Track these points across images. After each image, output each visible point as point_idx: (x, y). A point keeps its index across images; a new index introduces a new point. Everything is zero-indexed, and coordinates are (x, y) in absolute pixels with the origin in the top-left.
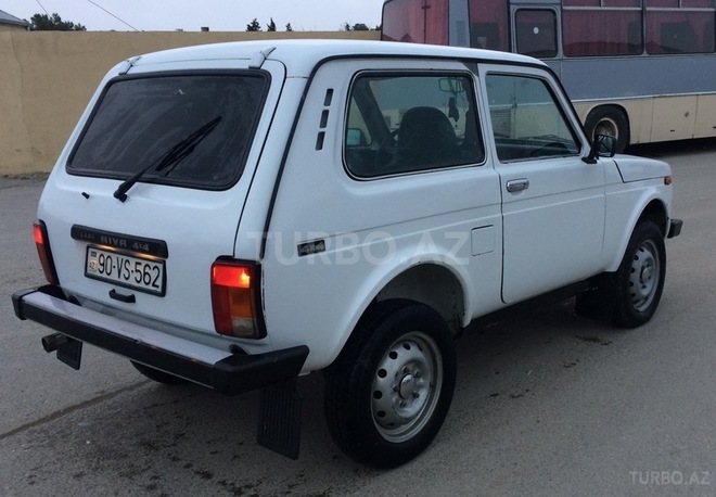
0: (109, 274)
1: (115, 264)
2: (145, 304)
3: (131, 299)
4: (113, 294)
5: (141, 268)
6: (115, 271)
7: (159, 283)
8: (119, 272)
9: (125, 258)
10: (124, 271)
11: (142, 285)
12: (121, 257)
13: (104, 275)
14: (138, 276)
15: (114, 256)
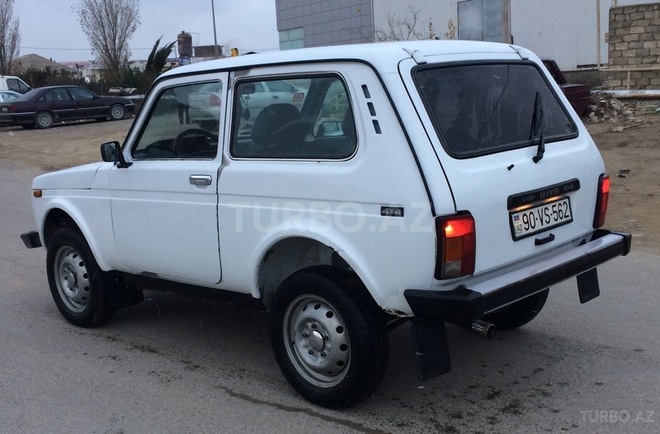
0: (533, 228)
1: (537, 216)
2: (562, 235)
3: (552, 238)
4: (538, 243)
5: (556, 209)
6: (538, 222)
7: (568, 213)
8: (542, 220)
9: (544, 207)
10: (545, 218)
11: (559, 221)
12: (540, 208)
13: (531, 230)
14: (555, 215)
15: (535, 211)
